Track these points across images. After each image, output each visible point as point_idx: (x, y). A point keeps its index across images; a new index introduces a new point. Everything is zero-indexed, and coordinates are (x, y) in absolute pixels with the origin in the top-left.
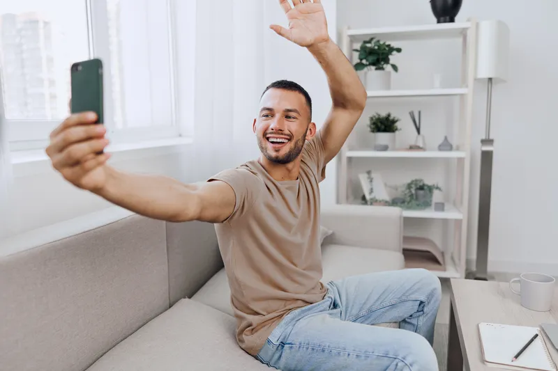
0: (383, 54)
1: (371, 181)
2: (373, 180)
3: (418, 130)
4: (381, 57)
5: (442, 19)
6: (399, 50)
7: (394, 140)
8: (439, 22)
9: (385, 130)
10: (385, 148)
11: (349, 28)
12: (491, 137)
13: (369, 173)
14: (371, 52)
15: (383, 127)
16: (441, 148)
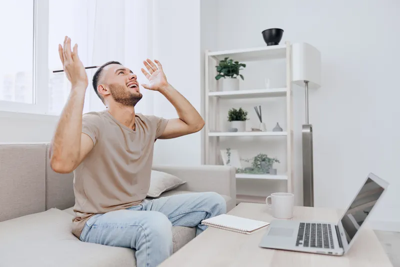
0: (232, 67)
1: (229, 155)
2: (231, 155)
3: (260, 118)
4: (231, 69)
5: (270, 43)
6: (244, 66)
7: (244, 126)
8: (268, 45)
9: (237, 119)
10: (236, 130)
11: (210, 51)
12: (310, 123)
13: (228, 150)
14: (225, 67)
15: (235, 117)
16: (274, 130)
